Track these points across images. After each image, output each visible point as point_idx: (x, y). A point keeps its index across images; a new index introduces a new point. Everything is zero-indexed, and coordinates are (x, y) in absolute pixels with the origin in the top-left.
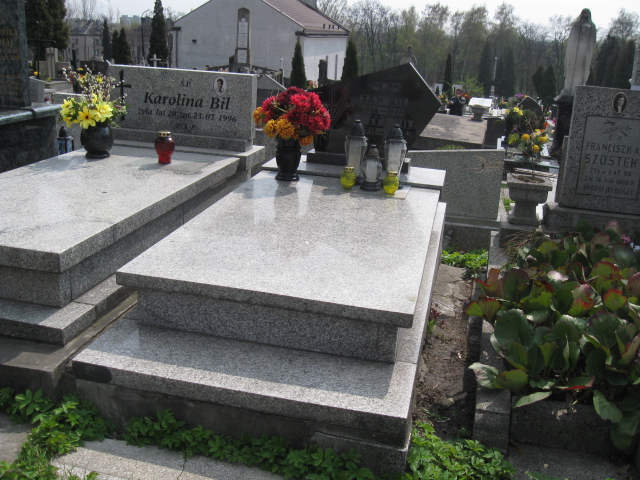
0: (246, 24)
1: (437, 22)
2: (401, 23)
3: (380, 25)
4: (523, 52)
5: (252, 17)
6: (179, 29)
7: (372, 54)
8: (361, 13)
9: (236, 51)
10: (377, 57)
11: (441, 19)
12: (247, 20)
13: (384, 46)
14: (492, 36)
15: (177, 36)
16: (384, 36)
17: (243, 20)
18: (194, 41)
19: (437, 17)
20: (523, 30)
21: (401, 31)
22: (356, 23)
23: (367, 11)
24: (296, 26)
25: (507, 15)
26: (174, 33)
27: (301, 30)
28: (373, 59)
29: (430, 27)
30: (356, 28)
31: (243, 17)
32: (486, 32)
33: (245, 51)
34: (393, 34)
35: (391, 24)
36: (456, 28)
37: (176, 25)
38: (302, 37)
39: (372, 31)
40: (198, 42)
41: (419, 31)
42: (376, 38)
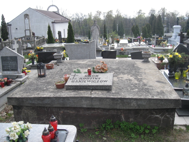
0: (28, 20)
1: (98, 16)
2: (87, 17)
3: (81, 18)
4: (125, 22)
5: (30, 17)
6: (10, 25)
7: (80, 27)
8: (75, 15)
9: (25, 31)
10: (81, 28)
11: (99, 15)
12: (28, 18)
13: (83, 25)
14: (115, 18)
15: (10, 27)
16: (83, 21)
17: (27, 19)
18: (17, 29)
19: (98, 14)
20: (124, 16)
21: (88, 19)
22: (74, 19)
23: (77, 15)
24: (52, 20)
25: (119, 12)
26: (9, 26)
27: (54, 21)
28: (80, 29)
29: (96, 17)
30: (74, 20)
31: (26, 17)
32: (113, 17)
33: (29, 31)
34: (85, 20)
35: (85, 18)
36: (104, 17)
37: (10, 24)
38: (54, 24)
39: (79, 20)
40: (18, 29)
41: (93, 19)
42: (80, 22)
